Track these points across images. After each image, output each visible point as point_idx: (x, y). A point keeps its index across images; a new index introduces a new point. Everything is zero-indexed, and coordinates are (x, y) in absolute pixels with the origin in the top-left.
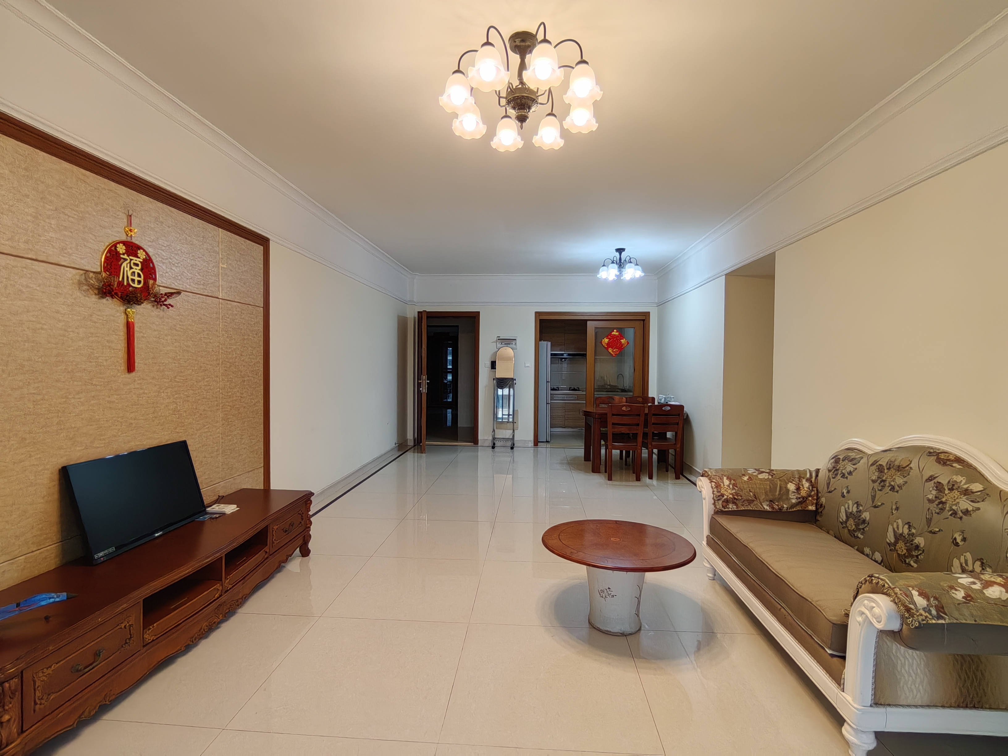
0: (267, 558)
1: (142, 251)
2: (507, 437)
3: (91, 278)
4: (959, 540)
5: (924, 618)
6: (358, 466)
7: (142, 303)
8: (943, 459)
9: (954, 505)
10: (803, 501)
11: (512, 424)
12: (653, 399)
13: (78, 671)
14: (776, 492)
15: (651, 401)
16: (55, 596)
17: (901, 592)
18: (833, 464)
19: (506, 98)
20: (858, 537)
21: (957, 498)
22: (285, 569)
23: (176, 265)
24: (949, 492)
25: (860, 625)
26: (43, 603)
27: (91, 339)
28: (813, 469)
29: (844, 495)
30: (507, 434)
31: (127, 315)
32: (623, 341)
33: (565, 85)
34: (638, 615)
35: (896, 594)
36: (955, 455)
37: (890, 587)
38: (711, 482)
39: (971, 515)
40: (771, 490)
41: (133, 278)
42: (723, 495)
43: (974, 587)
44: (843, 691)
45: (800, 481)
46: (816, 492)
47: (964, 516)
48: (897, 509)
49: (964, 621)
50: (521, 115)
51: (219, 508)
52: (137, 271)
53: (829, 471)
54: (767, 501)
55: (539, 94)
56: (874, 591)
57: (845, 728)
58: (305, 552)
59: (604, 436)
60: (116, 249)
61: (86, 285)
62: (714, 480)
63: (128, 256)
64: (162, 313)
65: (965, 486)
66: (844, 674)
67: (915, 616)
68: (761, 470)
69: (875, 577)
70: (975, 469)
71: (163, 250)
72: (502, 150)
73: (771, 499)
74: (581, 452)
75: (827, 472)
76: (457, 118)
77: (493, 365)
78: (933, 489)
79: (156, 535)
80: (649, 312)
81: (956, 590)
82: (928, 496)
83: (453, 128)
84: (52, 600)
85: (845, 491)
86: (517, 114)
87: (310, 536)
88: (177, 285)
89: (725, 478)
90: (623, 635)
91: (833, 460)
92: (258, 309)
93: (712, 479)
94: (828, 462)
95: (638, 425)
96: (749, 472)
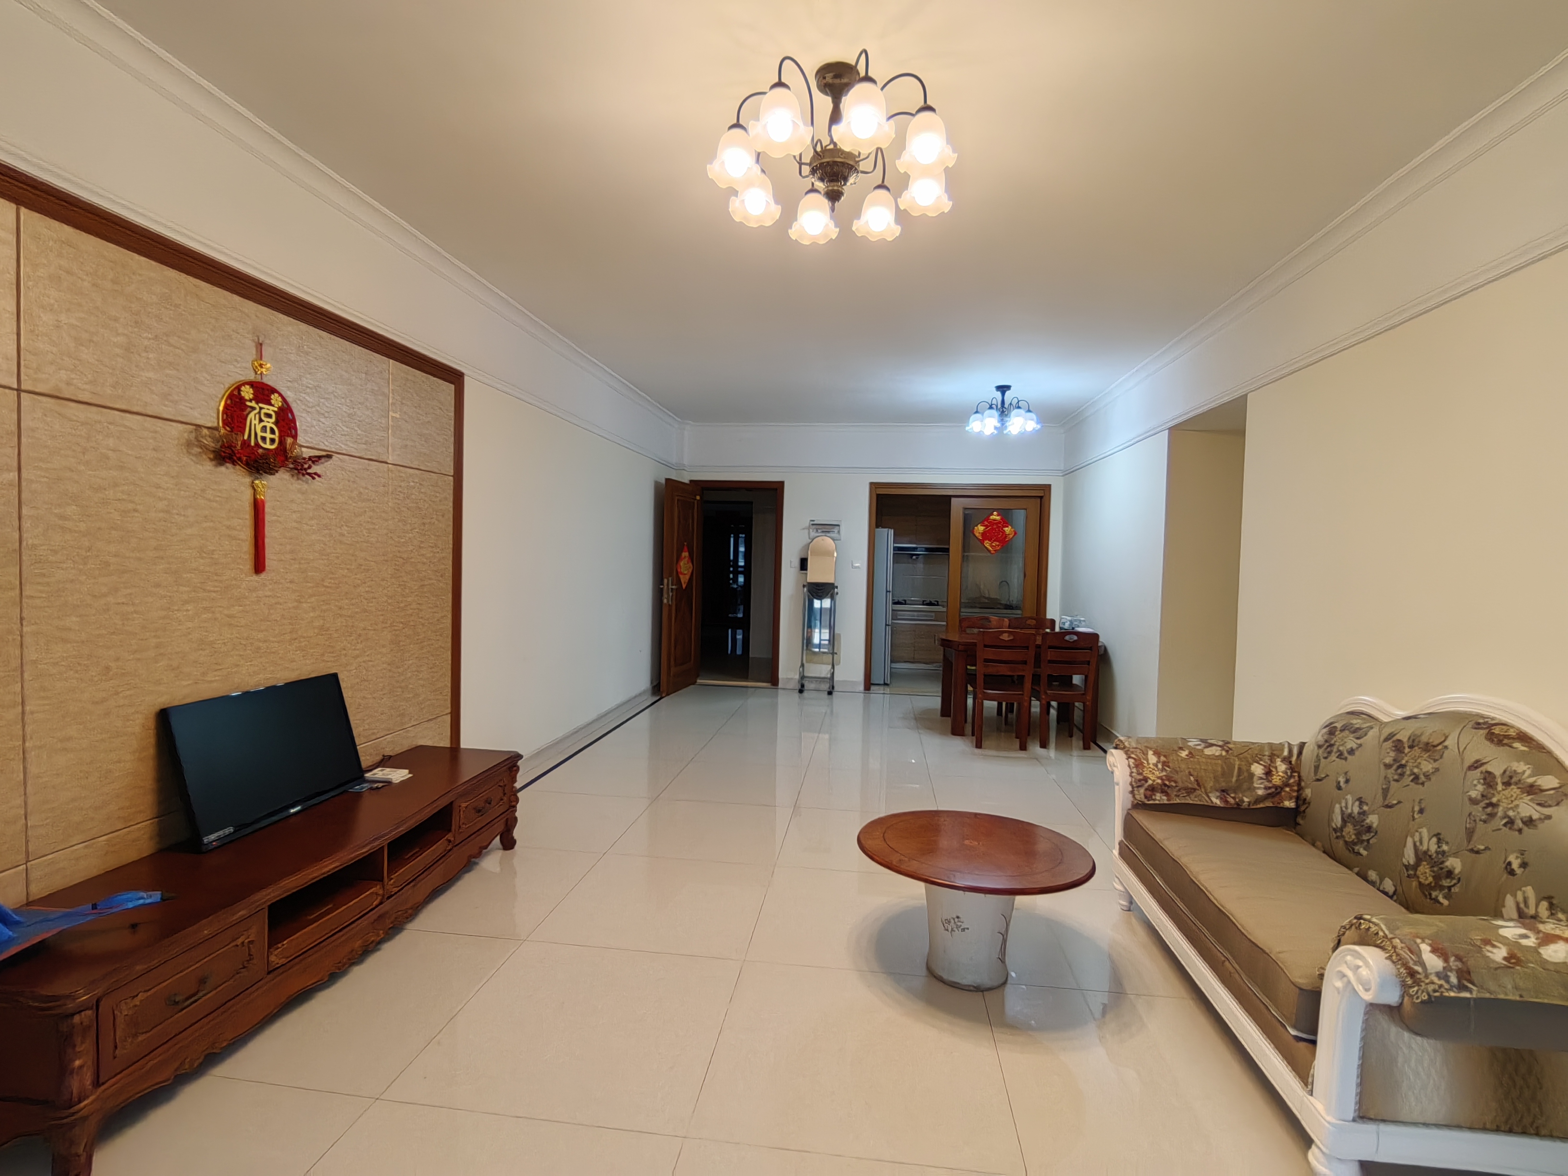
0: (450, 850)
1: (276, 395)
2: (823, 675)
3: (204, 437)
4: (1515, 865)
5: (1437, 987)
6: (593, 716)
7: (277, 472)
8: (1498, 734)
9: (1511, 808)
10: (1276, 792)
11: (831, 656)
12: (1053, 622)
13: (176, 1003)
14: (1232, 777)
15: (1048, 624)
16: (145, 896)
17: (1403, 945)
18: (1326, 737)
19: (810, 164)
20: (1359, 854)
21: (1515, 799)
22: (478, 867)
23: (326, 415)
24: (1504, 787)
25: (1339, 993)
26: (130, 905)
27: (205, 525)
28: (1295, 742)
29: (1340, 787)
30: (823, 670)
31: (255, 490)
32: (1007, 530)
33: (900, 143)
34: (1002, 961)
35: (1394, 947)
36: (1518, 729)
37: (1385, 936)
38: (1129, 757)
39: (1535, 826)
40: (1223, 774)
41: (264, 435)
42: (1146, 779)
43: (1524, 942)
44: (1312, 1095)
45: (1271, 761)
46: (1297, 778)
47: (1525, 829)
48: (1421, 811)
49: (1502, 996)
50: (833, 191)
51: (383, 774)
52: (269, 425)
53: (1320, 747)
54: (1217, 791)
55: (862, 157)
56: (1362, 942)
57: (1313, 1154)
58: (508, 843)
59: (971, 678)
60: (239, 394)
61: (197, 446)
62: (1133, 756)
63: (257, 403)
64: (305, 486)
65: (1531, 780)
66: (1314, 1068)
67: (1422, 984)
68: (1210, 741)
69: (1365, 920)
70: (1549, 753)
71: (308, 394)
72: (806, 242)
73: (1223, 789)
74: (935, 702)
75: (1316, 748)
76: (737, 196)
77: (803, 564)
78: (1479, 782)
79: (292, 811)
80: (1050, 486)
81: (1494, 946)
82: (1469, 794)
83: (730, 210)
84: (141, 902)
85: (1342, 780)
86: (826, 189)
87: (516, 819)
88: (328, 445)
89: (1150, 753)
90: (978, 989)
91: (1325, 730)
92: (446, 478)
93: (1129, 753)
94: (1318, 731)
95: (1025, 663)
96: (1190, 744)
